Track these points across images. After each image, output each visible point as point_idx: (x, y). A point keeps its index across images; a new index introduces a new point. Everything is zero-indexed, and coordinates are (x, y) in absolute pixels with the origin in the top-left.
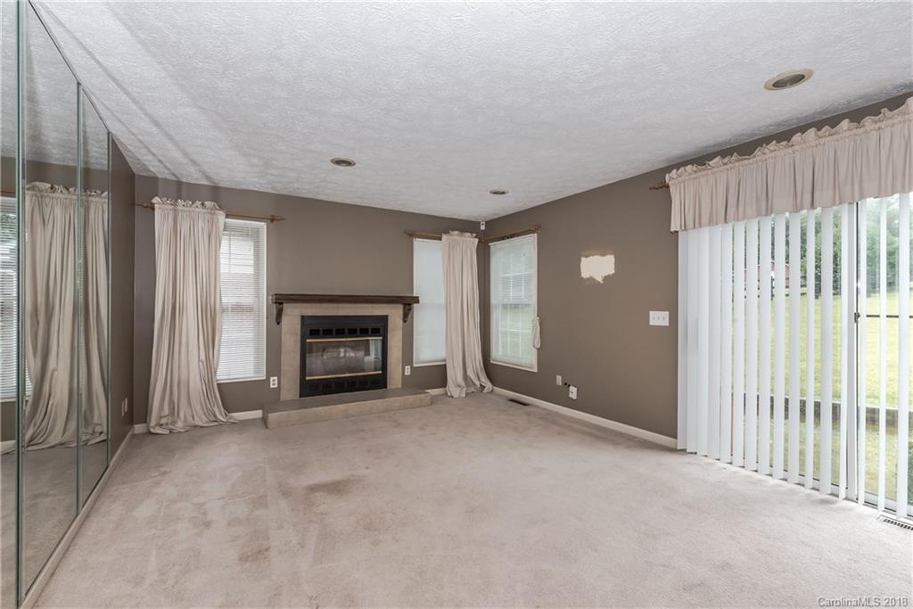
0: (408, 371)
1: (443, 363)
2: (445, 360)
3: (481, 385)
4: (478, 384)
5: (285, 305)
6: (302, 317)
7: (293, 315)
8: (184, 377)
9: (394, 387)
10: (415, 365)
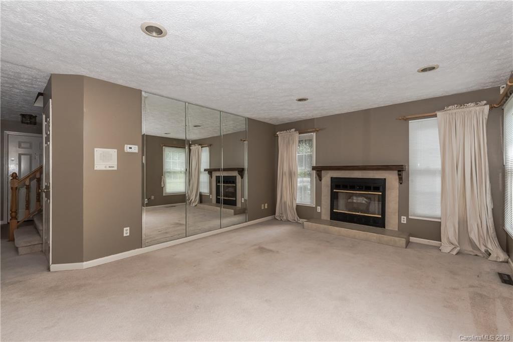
0: (404, 220)
1: (439, 220)
2: (440, 219)
3: (487, 251)
4: (483, 249)
5: (323, 172)
6: (331, 178)
7: (327, 177)
8: (285, 200)
9: (391, 229)
10: (410, 217)
